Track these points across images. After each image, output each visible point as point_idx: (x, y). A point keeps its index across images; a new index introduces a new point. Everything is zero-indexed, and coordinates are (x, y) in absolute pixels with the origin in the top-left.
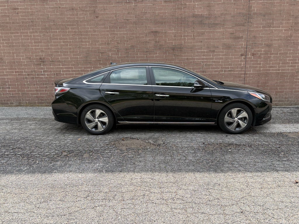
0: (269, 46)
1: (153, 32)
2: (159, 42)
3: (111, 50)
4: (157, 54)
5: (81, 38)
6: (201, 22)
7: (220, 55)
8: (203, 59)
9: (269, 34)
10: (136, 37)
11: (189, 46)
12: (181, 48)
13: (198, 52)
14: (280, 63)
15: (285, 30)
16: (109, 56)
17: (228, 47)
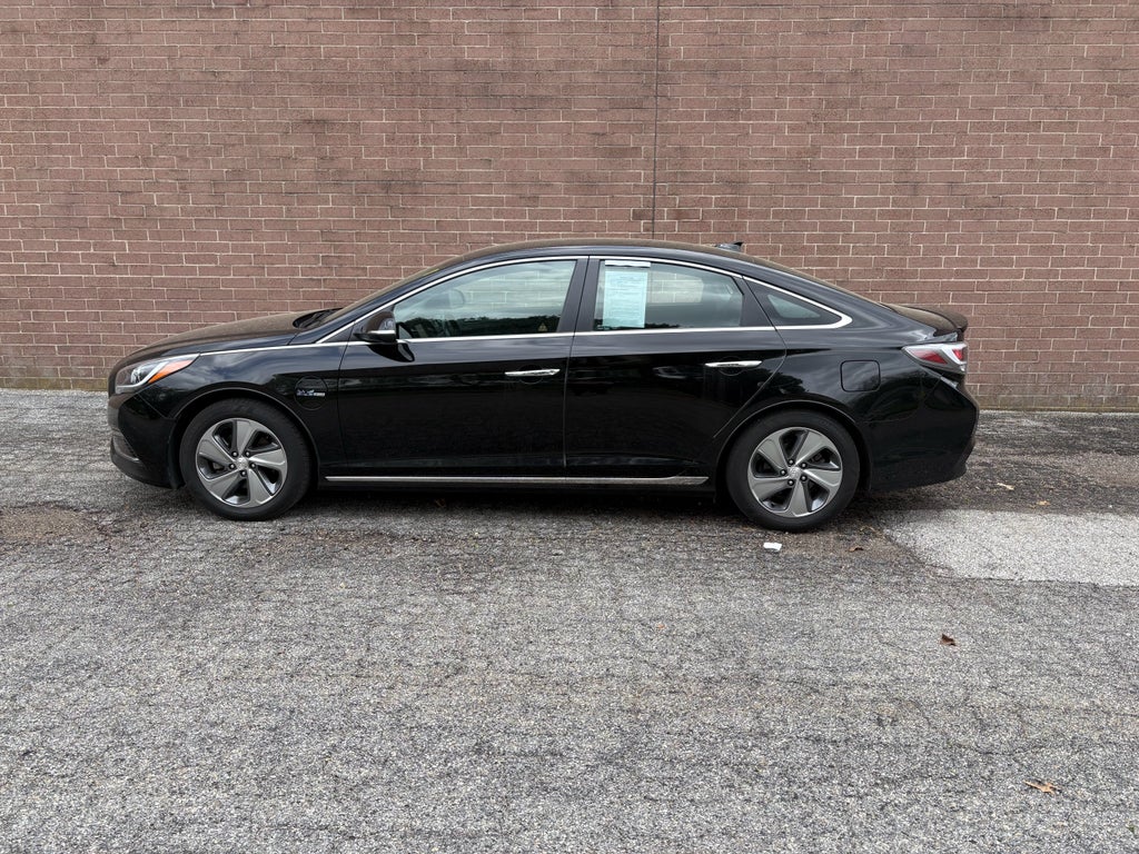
0: (735, 184)
1: (309, 122)
2: (332, 159)
3: (156, 185)
4: (327, 202)
5: (46, 135)
6: (486, 88)
7: (556, 214)
8: (498, 226)
9: (734, 140)
10: (249, 140)
11: (443, 176)
12: (412, 184)
13: (476, 201)
14: (776, 250)
15: (792, 129)
16: (150, 205)
17: (586, 184)
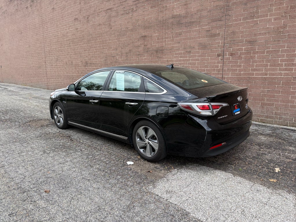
0: (252, 42)
2: (146, 45)
3: (118, 54)
6: (179, 22)
7: (196, 56)
9: (252, 27)
11: (169, 48)
12: (162, 50)
13: (176, 54)
14: (267, 65)
15: (275, 19)
17: (203, 46)
